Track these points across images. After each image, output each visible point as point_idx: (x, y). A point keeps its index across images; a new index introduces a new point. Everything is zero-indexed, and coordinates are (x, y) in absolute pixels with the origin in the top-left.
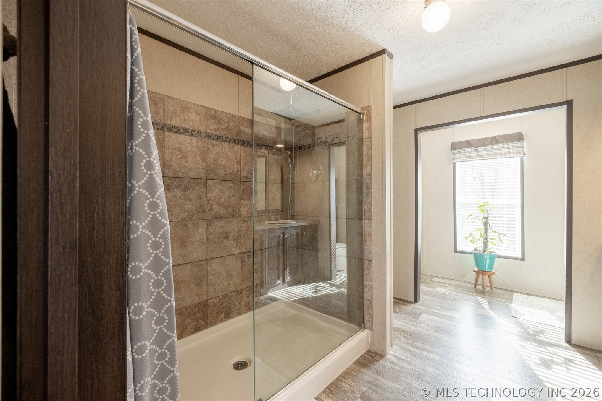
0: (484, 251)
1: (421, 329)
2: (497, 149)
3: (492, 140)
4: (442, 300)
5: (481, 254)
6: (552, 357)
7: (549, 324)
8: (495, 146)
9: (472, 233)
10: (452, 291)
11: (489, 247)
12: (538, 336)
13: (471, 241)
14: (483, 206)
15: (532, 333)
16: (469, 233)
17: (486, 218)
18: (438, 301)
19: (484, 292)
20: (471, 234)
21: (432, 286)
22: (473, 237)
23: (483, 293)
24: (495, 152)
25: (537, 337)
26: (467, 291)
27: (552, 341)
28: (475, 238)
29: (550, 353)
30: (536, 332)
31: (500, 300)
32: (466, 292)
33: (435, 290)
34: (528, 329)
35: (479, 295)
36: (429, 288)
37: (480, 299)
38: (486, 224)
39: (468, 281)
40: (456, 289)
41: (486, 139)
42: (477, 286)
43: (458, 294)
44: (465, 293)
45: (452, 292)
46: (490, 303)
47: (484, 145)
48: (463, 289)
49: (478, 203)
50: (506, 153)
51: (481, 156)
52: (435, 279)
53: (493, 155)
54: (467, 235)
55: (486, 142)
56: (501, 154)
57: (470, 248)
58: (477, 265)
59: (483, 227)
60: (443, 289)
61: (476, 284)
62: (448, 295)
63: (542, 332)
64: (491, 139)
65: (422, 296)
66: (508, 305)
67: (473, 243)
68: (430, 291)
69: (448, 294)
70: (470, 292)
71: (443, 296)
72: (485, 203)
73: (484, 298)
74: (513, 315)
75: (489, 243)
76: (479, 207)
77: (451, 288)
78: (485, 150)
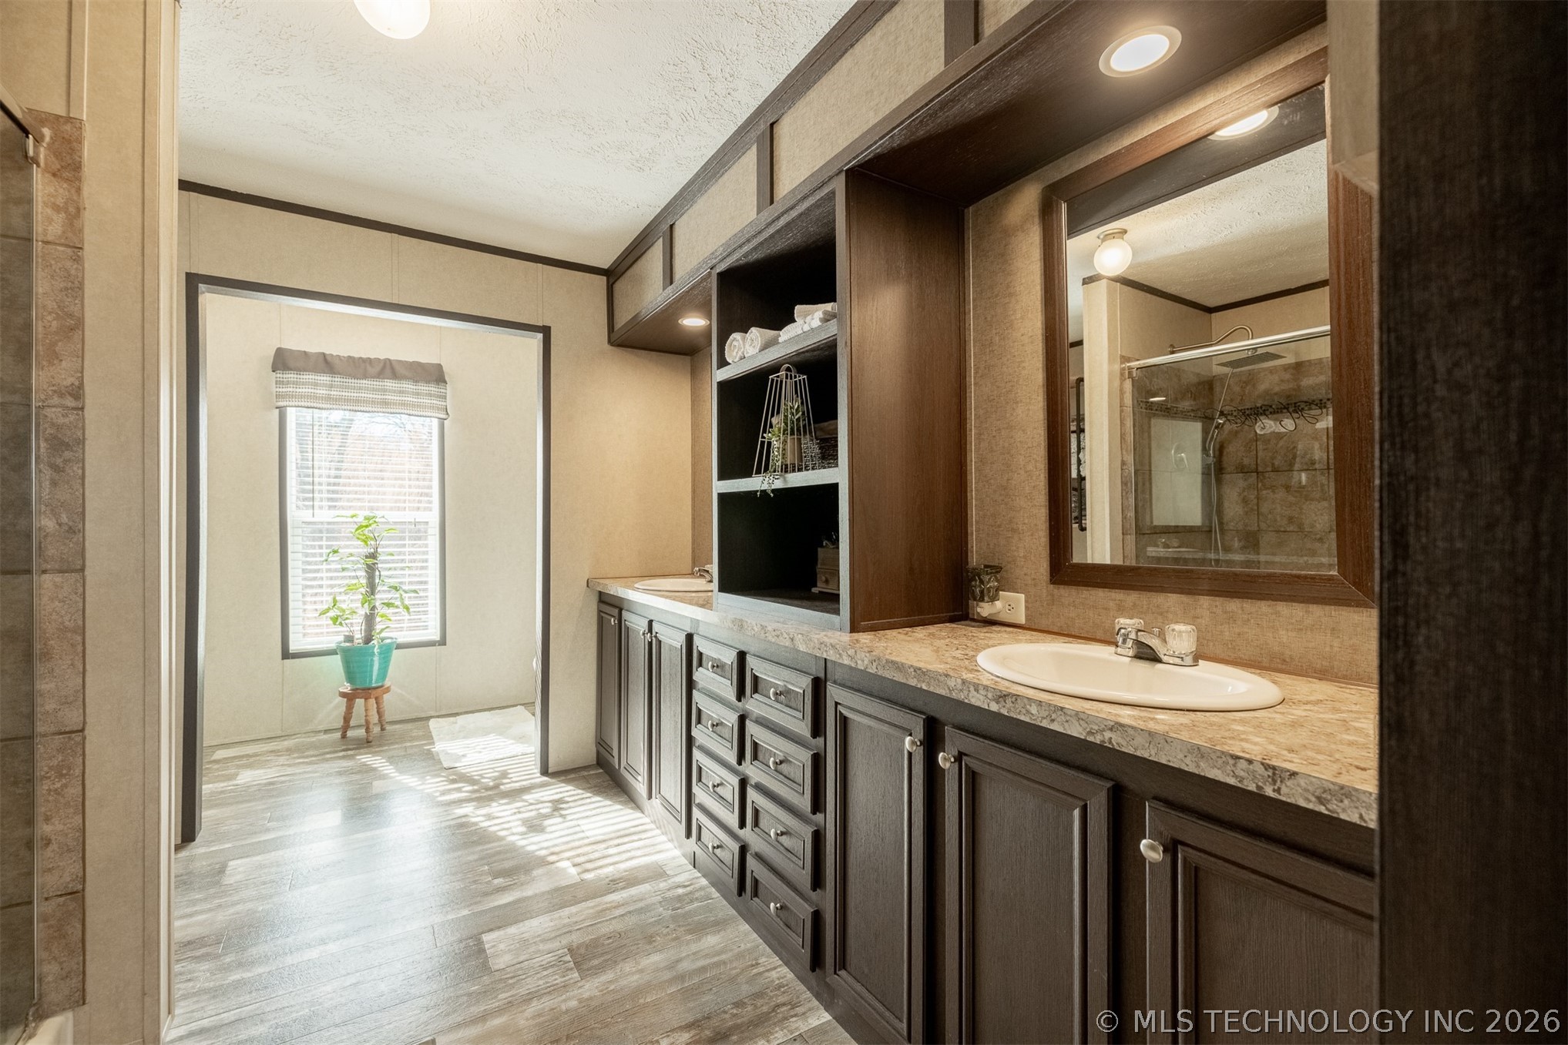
0: (368, 639)
1: (249, 905)
2: (395, 392)
3: (384, 367)
4: (273, 800)
5: (360, 649)
6: (536, 809)
7: (509, 755)
8: (389, 384)
9: (337, 598)
10: (289, 766)
11: (378, 627)
12: (503, 784)
13: (335, 620)
14: (367, 526)
15: (491, 784)
16: (330, 598)
17: (373, 556)
18: (260, 808)
19: (371, 739)
20: (335, 602)
21: (223, 775)
22: (339, 608)
23: (366, 744)
24: (390, 397)
25: (502, 787)
26: (328, 753)
27: (524, 783)
28: (344, 611)
29: (531, 804)
30: (495, 779)
31: (409, 744)
32: (328, 756)
33: (235, 782)
34: (483, 780)
35: (362, 751)
36: (216, 785)
37: (366, 758)
38: (371, 570)
39: (321, 728)
40: (299, 758)
41: (369, 361)
42: (350, 733)
43: (310, 768)
44: (327, 760)
45: (289, 771)
46: (391, 760)
47: (365, 377)
48: (316, 752)
49: (355, 519)
50: (414, 406)
51: (357, 401)
52: (220, 754)
53: (385, 403)
54: (325, 607)
55: (371, 370)
56: (403, 404)
57: (332, 638)
58: (350, 676)
59: (364, 581)
60: (261, 771)
61: (346, 727)
62: (282, 782)
63: (504, 775)
64: (382, 365)
65: (207, 815)
66: (429, 750)
67: (341, 624)
68: (222, 792)
69: (283, 779)
70: (336, 752)
71: (269, 790)
72: (367, 518)
73: (374, 754)
74: (446, 765)
75: (378, 619)
76: (357, 530)
77: (282, 760)
78: (367, 389)
